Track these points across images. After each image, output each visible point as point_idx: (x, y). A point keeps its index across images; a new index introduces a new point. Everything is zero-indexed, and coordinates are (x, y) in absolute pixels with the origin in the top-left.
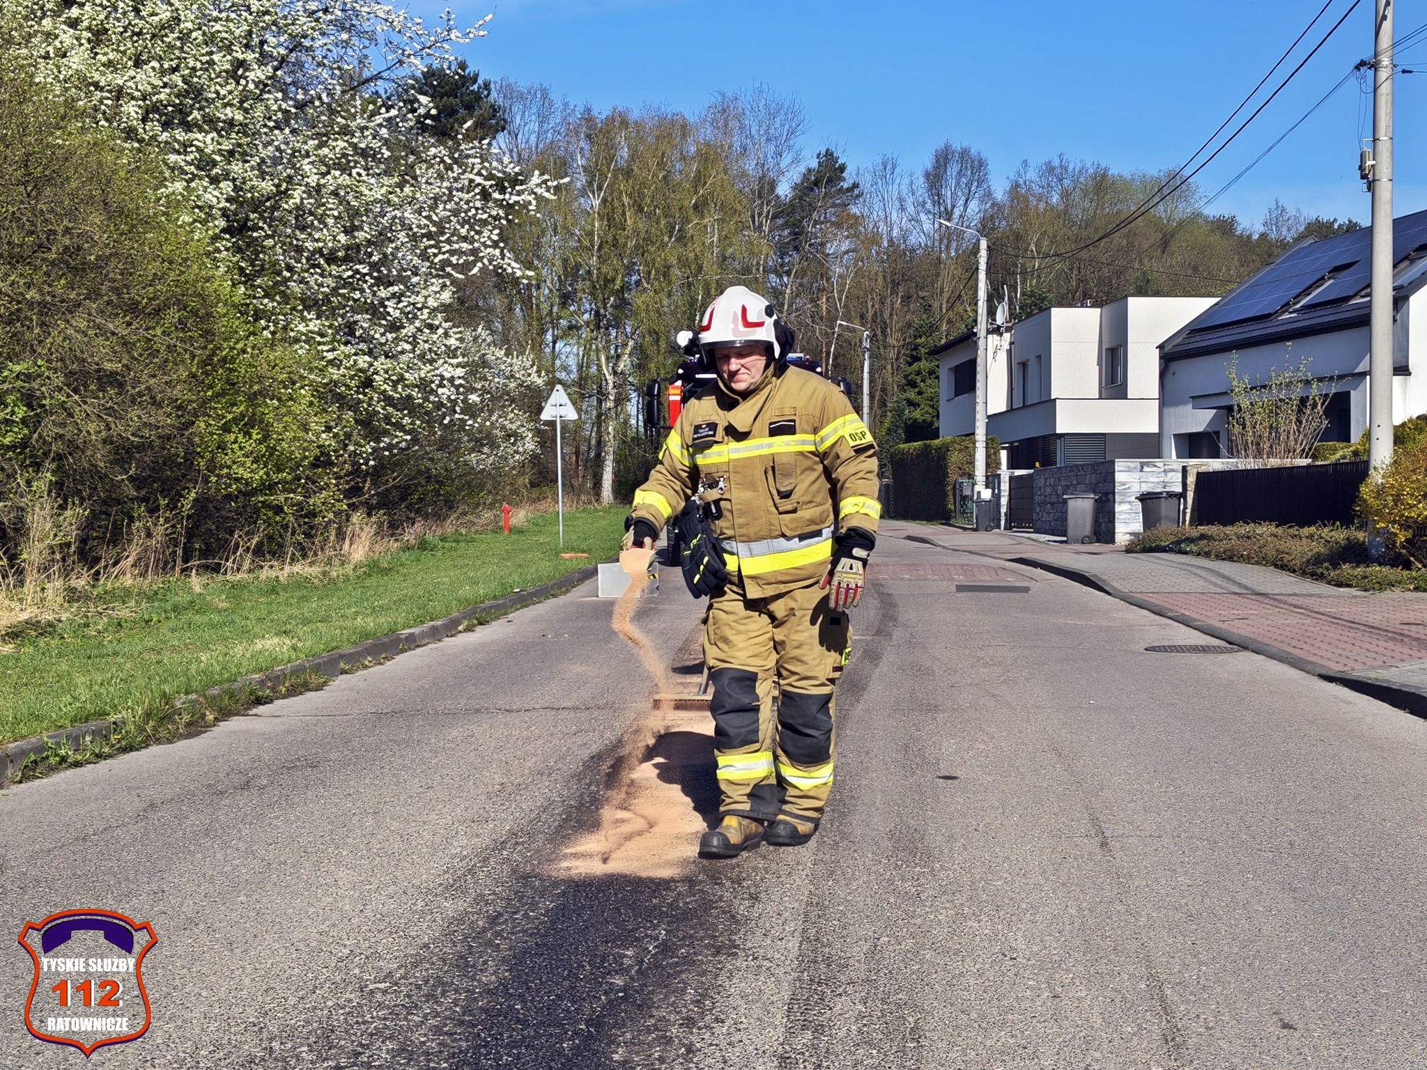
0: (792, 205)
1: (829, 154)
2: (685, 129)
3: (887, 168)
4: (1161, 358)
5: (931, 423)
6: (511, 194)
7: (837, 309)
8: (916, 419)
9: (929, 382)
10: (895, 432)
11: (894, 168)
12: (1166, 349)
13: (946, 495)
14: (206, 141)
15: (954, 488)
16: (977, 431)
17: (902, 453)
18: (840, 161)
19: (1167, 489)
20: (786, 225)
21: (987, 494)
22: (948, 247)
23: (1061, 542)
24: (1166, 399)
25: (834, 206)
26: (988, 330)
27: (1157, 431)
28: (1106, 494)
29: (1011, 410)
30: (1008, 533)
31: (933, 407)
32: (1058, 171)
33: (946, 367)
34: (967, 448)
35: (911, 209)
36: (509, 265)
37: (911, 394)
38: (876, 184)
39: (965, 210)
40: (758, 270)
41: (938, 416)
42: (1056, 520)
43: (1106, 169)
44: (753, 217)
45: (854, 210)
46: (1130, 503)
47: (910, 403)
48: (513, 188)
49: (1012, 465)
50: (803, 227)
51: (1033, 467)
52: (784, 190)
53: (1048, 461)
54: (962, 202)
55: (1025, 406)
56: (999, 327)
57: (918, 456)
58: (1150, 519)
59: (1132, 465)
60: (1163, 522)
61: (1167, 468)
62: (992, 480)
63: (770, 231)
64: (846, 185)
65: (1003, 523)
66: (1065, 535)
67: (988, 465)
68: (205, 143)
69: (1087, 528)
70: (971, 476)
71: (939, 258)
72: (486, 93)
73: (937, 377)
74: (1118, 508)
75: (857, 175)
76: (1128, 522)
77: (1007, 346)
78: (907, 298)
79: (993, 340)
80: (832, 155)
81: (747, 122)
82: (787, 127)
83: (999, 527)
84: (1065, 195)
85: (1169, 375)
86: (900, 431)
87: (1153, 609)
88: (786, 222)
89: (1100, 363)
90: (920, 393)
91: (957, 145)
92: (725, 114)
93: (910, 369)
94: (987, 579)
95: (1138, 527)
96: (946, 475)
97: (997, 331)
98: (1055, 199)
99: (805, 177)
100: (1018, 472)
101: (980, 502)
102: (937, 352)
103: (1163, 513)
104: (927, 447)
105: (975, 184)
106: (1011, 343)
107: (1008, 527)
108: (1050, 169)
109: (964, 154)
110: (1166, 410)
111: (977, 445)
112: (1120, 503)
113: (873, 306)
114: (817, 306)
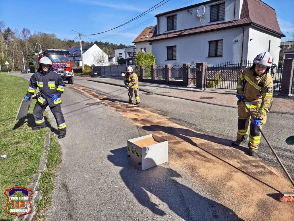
11: (17, 30)
18: (10, 29)
35: (21, 36)
45: (13, 35)
52: (3, 32)
54: (27, 35)
75: (13, 31)
91: (26, 28)
98: (40, 36)
99: (6, 31)
105: (29, 33)
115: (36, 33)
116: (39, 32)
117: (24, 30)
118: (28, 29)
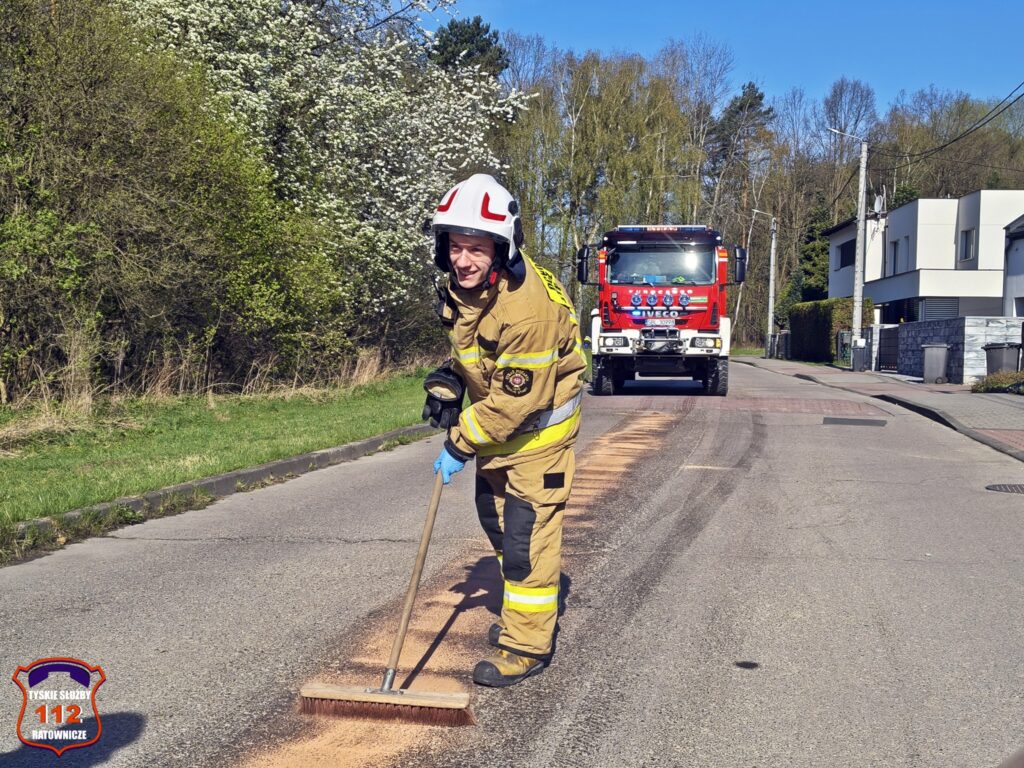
0: (722, 124)
1: (751, 86)
2: (641, 66)
3: (796, 97)
4: (1007, 237)
5: (823, 288)
6: (494, 106)
7: (754, 202)
8: (810, 285)
9: (821, 256)
10: (795, 294)
11: (801, 96)
12: (1011, 230)
13: (830, 343)
14: (251, 59)
15: (837, 338)
16: (855, 294)
17: (798, 310)
18: (760, 91)
19: (1009, 341)
20: (718, 139)
21: (862, 343)
22: (841, 157)
23: (918, 382)
24: (1009, 270)
25: (753, 125)
26: (866, 216)
27: (1000, 295)
28: (957, 344)
29: (884, 278)
30: (878, 373)
31: (824, 275)
32: (928, 98)
33: (834, 245)
34: (847, 307)
35: (813, 128)
36: (491, 160)
37: (808, 266)
38: (788, 109)
39: (855, 128)
40: (695, 172)
41: (828, 283)
42: (916, 364)
43: (967, 96)
44: (692, 133)
45: (769, 128)
46: (977, 351)
47: (807, 272)
48: (496, 101)
49: (884, 320)
50: (730, 141)
51: (897, 322)
52: (717, 113)
53: (912, 317)
54: (853, 122)
55: (895, 275)
56: (876, 214)
57: (810, 312)
58: (993, 365)
59: (980, 322)
60: (1004, 368)
61: (1009, 324)
62: (866, 332)
63: (705, 144)
64: (764, 109)
65: (874, 365)
66: (922, 376)
67: (863, 320)
68: (248, 60)
69: (940, 371)
70: (850, 328)
71: (834, 165)
72: (494, 40)
73: (828, 253)
74: (966, 356)
75: (774, 102)
76: (975, 366)
77: (882, 229)
78: (809, 195)
79: (871, 224)
80: (753, 86)
81: (689, 61)
82: (720, 65)
83: (870, 368)
84: (934, 116)
85: (1012, 252)
86: (799, 294)
87: (994, 445)
88: (718, 137)
89: (956, 242)
90: (814, 265)
91: (850, 79)
92: (673, 55)
93: (806, 247)
94: (852, 414)
95: (983, 371)
96: (830, 327)
97: (875, 217)
98: (926, 119)
99: (733, 104)
100: (887, 326)
101: (856, 349)
102: (828, 233)
103: (1005, 361)
104: (817, 305)
105: (864, 109)
106: (886, 227)
107: (878, 369)
108: (923, 96)
109: (856, 85)
110: (1009, 279)
111: (855, 304)
112: (968, 352)
113: (783, 200)
114: (739, 199)
115: (908, 101)
116: (927, 91)
117: (839, 91)
118: (863, 84)
